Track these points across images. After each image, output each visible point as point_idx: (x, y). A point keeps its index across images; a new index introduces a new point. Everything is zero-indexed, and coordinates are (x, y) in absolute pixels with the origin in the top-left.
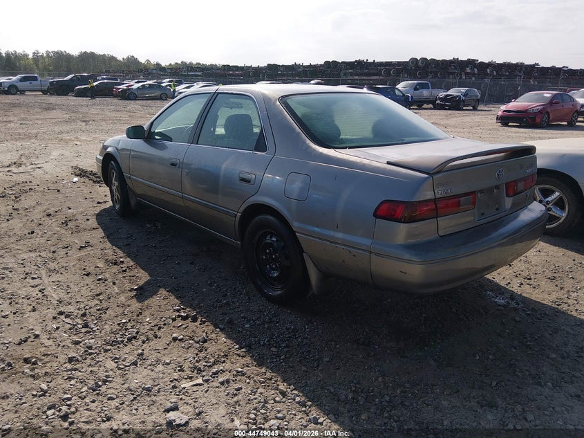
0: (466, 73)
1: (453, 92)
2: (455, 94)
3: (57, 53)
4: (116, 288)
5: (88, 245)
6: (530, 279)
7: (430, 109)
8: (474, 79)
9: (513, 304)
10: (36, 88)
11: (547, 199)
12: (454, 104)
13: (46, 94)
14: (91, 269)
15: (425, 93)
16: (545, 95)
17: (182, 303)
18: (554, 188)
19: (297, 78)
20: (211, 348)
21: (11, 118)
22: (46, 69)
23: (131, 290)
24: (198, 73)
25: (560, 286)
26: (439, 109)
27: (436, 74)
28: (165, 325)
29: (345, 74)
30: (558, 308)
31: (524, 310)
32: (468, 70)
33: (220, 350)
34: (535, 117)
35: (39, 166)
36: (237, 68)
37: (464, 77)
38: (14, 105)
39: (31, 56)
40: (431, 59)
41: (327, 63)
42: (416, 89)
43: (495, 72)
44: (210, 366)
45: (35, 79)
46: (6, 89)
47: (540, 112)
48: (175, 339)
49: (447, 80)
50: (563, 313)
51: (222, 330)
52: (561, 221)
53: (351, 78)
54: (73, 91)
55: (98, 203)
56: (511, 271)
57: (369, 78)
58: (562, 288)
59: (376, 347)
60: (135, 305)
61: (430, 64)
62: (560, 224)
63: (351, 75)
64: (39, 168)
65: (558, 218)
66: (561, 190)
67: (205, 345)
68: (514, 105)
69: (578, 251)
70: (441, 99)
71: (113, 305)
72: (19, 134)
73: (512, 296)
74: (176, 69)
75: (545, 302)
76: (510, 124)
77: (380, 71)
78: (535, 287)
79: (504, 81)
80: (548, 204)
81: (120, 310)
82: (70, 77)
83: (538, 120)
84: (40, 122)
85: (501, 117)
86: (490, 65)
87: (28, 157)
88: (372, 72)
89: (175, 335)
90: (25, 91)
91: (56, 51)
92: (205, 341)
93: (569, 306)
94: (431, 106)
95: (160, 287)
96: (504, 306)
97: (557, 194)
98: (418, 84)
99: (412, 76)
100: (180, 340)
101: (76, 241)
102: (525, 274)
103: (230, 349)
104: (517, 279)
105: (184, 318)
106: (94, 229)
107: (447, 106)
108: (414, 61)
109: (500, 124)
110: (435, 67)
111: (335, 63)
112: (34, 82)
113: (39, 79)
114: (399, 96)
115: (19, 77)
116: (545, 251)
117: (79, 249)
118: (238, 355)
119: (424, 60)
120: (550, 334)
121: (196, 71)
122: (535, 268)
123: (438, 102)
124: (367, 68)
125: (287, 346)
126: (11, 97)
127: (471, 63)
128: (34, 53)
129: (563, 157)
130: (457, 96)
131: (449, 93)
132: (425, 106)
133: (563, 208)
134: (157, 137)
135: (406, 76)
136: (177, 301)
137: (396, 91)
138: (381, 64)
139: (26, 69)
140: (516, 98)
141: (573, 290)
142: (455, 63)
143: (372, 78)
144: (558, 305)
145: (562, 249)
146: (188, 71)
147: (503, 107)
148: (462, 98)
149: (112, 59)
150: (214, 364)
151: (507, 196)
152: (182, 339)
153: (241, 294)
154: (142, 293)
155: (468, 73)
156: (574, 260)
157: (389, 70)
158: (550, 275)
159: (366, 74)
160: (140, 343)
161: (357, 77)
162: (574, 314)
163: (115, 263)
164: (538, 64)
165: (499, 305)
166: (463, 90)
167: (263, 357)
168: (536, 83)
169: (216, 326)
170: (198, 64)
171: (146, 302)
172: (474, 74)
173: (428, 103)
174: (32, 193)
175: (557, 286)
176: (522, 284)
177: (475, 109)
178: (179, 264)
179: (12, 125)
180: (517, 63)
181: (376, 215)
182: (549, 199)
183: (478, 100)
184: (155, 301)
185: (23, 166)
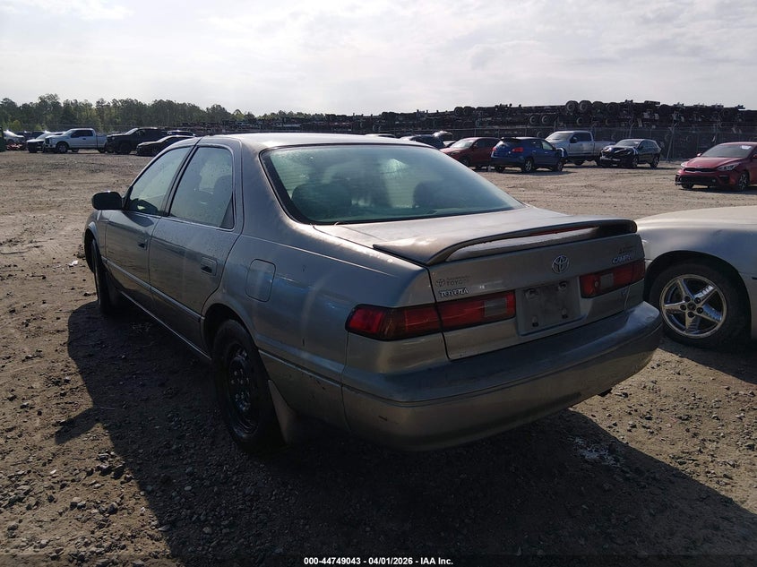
0: (643, 120)
1: (622, 144)
2: (626, 147)
3: (126, 102)
4: (38, 421)
5: (39, 354)
6: (650, 419)
7: (593, 167)
8: (654, 127)
9: (610, 460)
10: (90, 145)
11: (696, 296)
12: (625, 161)
13: (103, 153)
14: (20, 392)
15: (585, 146)
16: (743, 147)
17: (115, 448)
18: (706, 280)
19: (420, 129)
20: (118, 523)
21: (43, 183)
22: (112, 121)
23: (58, 423)
24: (295, 125)
25: (693, 430)
26: (604, 167)
27: (602, 121)
28: (73, 481)
29: (482, 124)
30: (677, 469)
31: (622, 471)
32: (646, 116)
33: (129, 527)
34: (729, 178)
35: (38, 244)
36: (344, 117)
37: (641, 125)
38: (56, 167)
39: (94, 106)
40: (596, 103)
41: (458, 109)
42: (572, 141)
43: (682, 118)
44: (100, 553)
45: (90, 134)
46: (54, 146)
47: (736, 170)
48: (73, 505)
49: (617, 129)
50: (685, 477)
51: (148, 494)
52: (716, 328)
53: (490, 127)
54: (135, 149)
55: (86, 295)
56: (624, 406)
57: (514, 127)
58: (695, 435)
59: (368, 529)
60: (51, 446)
61: (594, 109)
62: (716, 332)
63: (489, 124)
64: (37, 247)
65: (712, 324)
66: (716, 283)
67: (112, 517)
68: (699, 161)
69: (738, 375)
70: (608, 154)
71: (20, 447)
72: (41, 203)
73: (614, 446)
74: (269, 121)
75: (660, 458)
76: (695, 187)
77: (528, 118)
78: (653, 433)
79: (696, 130)
80: (698, 303)
81: (25, 454)
82: (132, 131)
83: (733, 181)
84: (75, 188)
85: (682, 176)
86: (676, 108)
87: (32, 232)
88: (516, 120)
89: (75, 499)
90: (78, 149)
91: (125, 99)
92: (113, 511)
93: (697, 465)
94: (594, 163)
95: (98, 421)
96: (594, 463)
97: (711, 288)
98: (575, 135)
99: (569, 123)
100: (80, 508)
101: (26, 349)
102: (644, 410)
103: (142, 526)
104: (629, 417)
105: (105, 472)
106: (58, 331)
107: (615, 163)
108: (573, 104)
109: (681, 187)
110: (601, 112)
111: (469, 109)
112: (88, 138)
113: (95, 133)
114: (547, 150)
115: (70, 131)
116: (688, 372)
117: (24, 361)
118: (151, 537)
119: (586, 103)
120: (651, 514)
121: (294, 123)
122: (664, 400)
123: (603, 157)
124: (510, 115)
125: (230, 526)
126: (58, 156)
127: (650, 106)
128: (98, 102)
129: (717, 234)
130: (628, 150)
131: (617, 146)
132: (586, 163)
133: (719, 309)
134: (140, 208)
135: (562, 124)
136: (110, 444)
137: (544, 143)
138: (529, 109)
139: (88, 122)
140: (703, 151)
141: (713, 437)
142: (628, 106)
143: (517, 127)
144: (681, 464)
145: (713, 371)
146: (284, 123)
147: (685, 165)
148: (636, 152)
149: (194, 108)
150: (109, 549)
151: (583, 297)
152: (84, 506)
153: (204, 435)
154: (68, 430)
155: (647, 120)
156: (728, 389)
157: (539, 117)
158: (682, 413)
159: (509, 123)
160: (24, 509)
161: (497, 127)
162: (702, 479)
163: (57, 383)
164: (742, 107)
165: (587, 462)
166: (637, 141)
167: (184, 543)
168: (740, 132)
169: (142, 486)
170: (300, 114)
171: (68, 443)
172: (654, 121)
173: (590, 159)
174: (10, 281)
175: (688, 431)
176: (634, 426)
177: (653, 167)
178: (143, 385)
179: (39, 191)
180: (714, 106)
181: (349, 326)
182: (700, 295)
183: (658, 155)
184: (79, 443)
185: (19, 245)
